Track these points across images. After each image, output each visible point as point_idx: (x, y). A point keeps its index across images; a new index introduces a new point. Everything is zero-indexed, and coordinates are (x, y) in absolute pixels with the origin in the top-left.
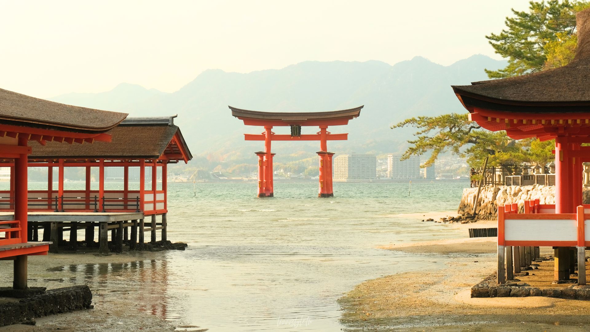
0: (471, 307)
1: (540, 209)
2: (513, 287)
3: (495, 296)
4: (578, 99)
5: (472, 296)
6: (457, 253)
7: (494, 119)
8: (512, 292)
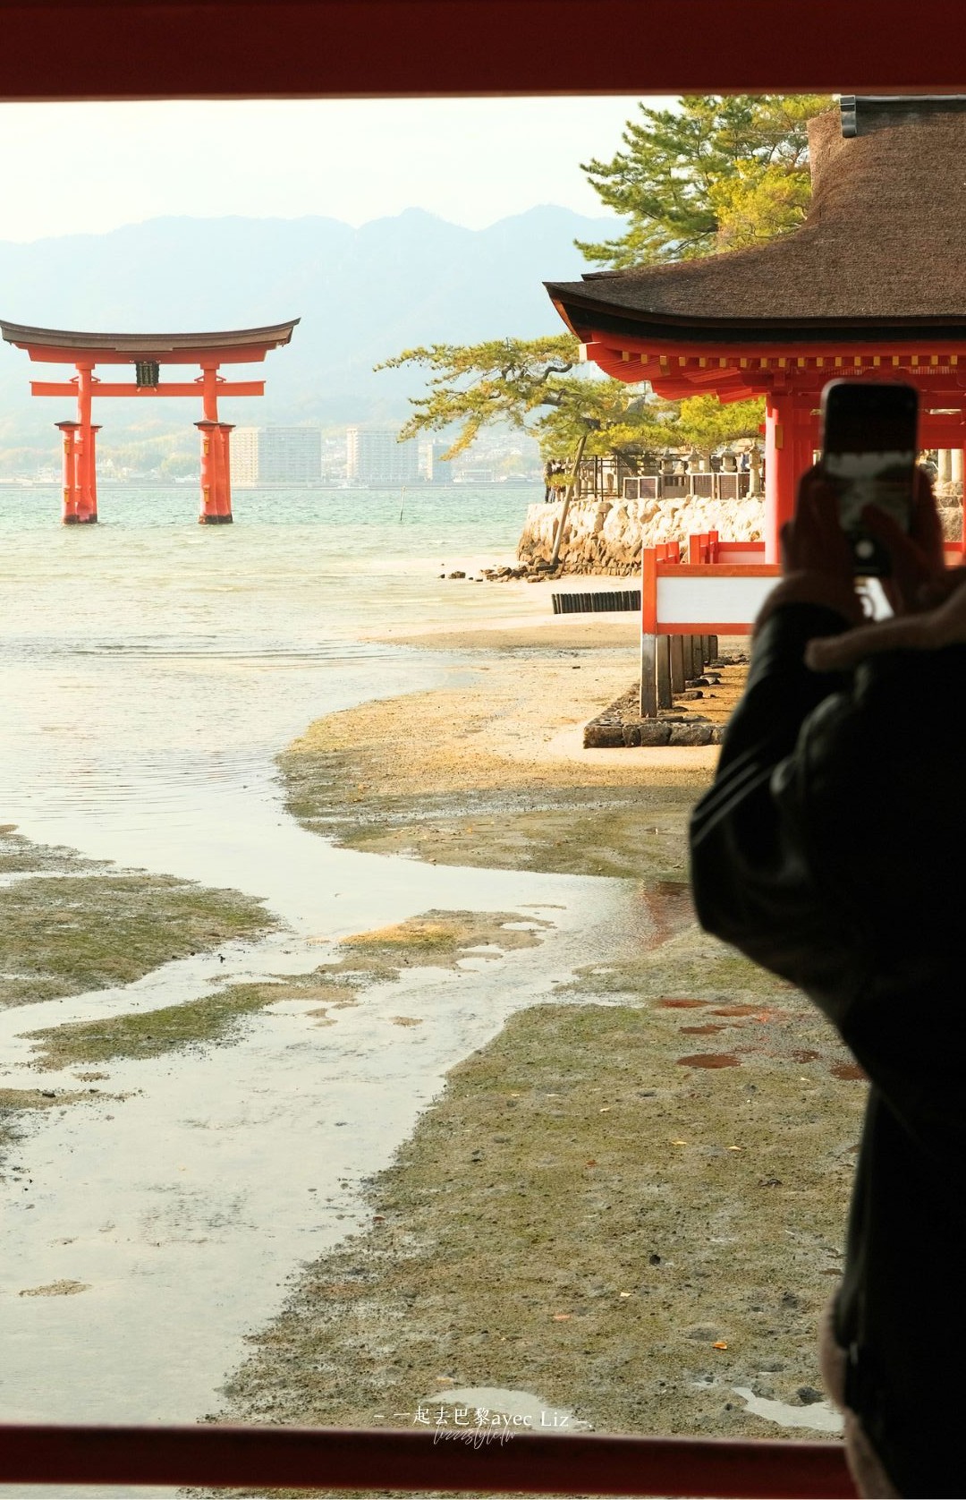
0: (587, 770)
1: (719, 551)
2: (676, 724)
3: (637, 744)
4: (819, 312)
5: (587, 745)
7: (635, 357)
8: (673, 736)
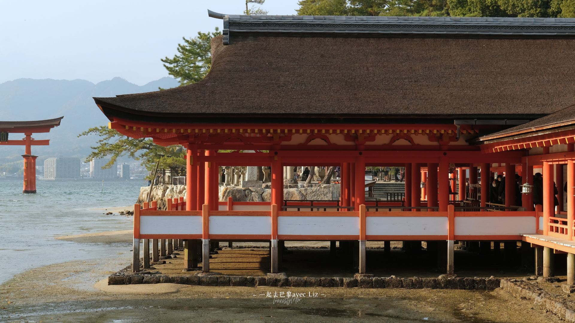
0: (105, 294)
2: (146, 275)
3: (130, 283)
4: (204, 111)
5: (110, 284)
6: (119, 243)
7: (131, 128)
8: (144, 280)
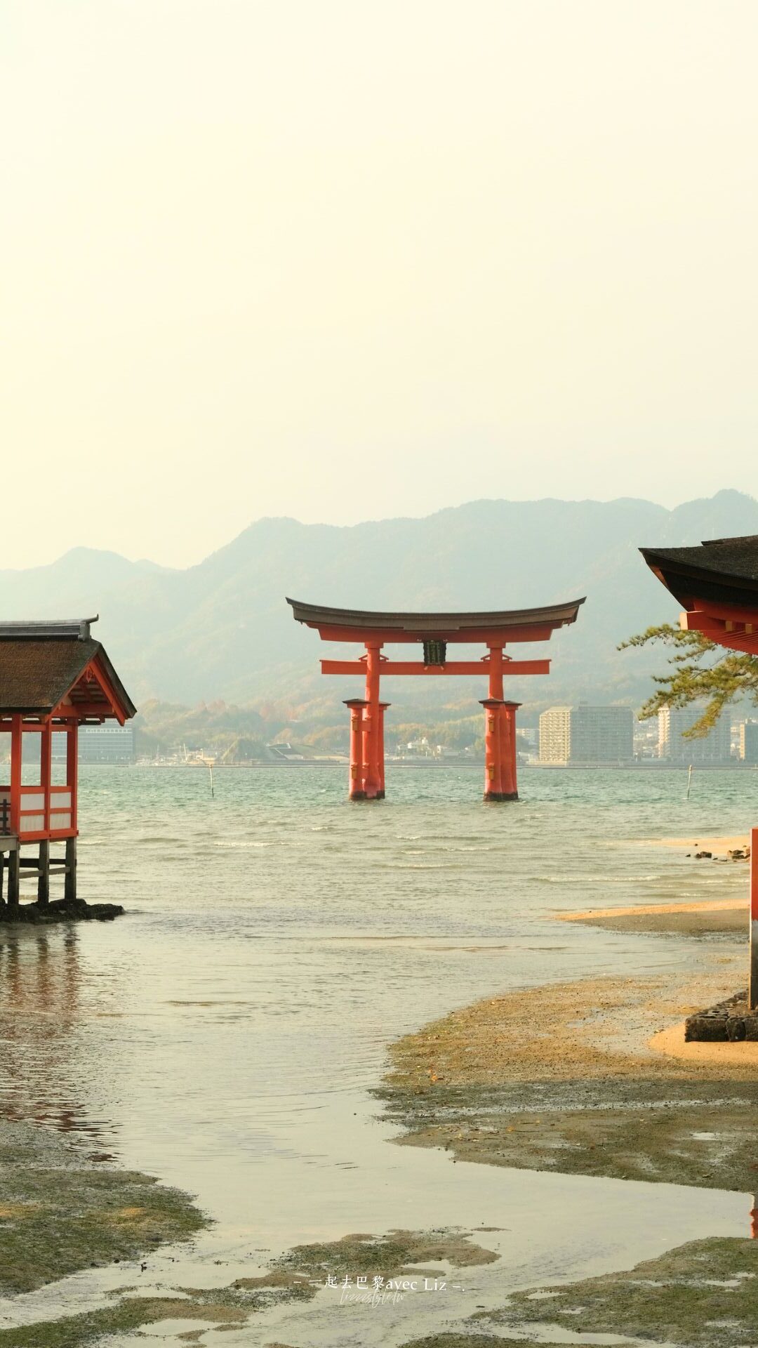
0: (677, 1065)
3: (741, 1039)
5: (689, 1038)
6: (723, 933)
